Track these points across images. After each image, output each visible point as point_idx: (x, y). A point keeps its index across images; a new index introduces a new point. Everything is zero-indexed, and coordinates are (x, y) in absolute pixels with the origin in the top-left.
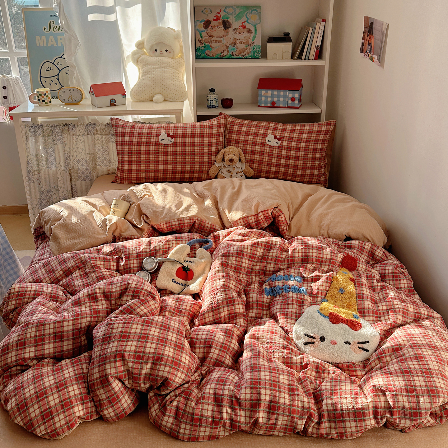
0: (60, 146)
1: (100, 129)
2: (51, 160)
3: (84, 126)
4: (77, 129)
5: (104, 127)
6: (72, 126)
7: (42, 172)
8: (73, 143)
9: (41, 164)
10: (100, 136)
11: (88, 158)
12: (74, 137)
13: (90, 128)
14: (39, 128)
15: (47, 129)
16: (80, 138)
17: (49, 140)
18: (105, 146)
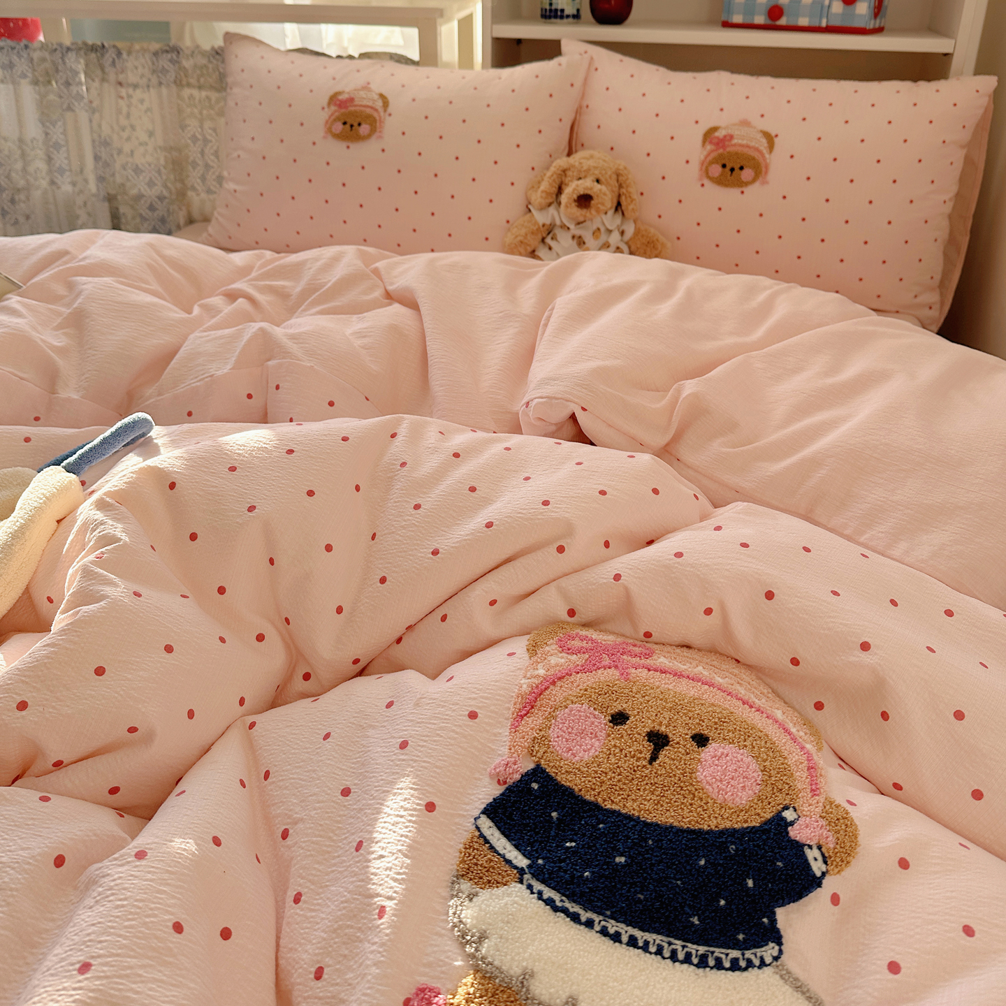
0: (83, 116)
1: (195, 66)
2: (60, 159)
3: (147, 56)
4: (129, 65)
5: (204, 61)
6: (110, 55)
7: (37, 194)
8: (119, 111)
9: (31, 169)
10: (195, 92)
11: (162, 162)
12: (123, 92)
13: (164, 62)
14: (20, 56)
15: (43, 60)
16: (138, 94)
17: (51, 97)
18: (208, 124)
